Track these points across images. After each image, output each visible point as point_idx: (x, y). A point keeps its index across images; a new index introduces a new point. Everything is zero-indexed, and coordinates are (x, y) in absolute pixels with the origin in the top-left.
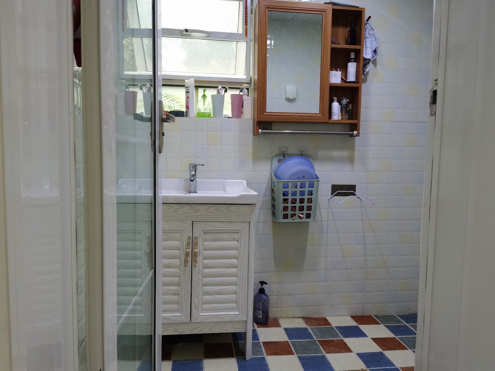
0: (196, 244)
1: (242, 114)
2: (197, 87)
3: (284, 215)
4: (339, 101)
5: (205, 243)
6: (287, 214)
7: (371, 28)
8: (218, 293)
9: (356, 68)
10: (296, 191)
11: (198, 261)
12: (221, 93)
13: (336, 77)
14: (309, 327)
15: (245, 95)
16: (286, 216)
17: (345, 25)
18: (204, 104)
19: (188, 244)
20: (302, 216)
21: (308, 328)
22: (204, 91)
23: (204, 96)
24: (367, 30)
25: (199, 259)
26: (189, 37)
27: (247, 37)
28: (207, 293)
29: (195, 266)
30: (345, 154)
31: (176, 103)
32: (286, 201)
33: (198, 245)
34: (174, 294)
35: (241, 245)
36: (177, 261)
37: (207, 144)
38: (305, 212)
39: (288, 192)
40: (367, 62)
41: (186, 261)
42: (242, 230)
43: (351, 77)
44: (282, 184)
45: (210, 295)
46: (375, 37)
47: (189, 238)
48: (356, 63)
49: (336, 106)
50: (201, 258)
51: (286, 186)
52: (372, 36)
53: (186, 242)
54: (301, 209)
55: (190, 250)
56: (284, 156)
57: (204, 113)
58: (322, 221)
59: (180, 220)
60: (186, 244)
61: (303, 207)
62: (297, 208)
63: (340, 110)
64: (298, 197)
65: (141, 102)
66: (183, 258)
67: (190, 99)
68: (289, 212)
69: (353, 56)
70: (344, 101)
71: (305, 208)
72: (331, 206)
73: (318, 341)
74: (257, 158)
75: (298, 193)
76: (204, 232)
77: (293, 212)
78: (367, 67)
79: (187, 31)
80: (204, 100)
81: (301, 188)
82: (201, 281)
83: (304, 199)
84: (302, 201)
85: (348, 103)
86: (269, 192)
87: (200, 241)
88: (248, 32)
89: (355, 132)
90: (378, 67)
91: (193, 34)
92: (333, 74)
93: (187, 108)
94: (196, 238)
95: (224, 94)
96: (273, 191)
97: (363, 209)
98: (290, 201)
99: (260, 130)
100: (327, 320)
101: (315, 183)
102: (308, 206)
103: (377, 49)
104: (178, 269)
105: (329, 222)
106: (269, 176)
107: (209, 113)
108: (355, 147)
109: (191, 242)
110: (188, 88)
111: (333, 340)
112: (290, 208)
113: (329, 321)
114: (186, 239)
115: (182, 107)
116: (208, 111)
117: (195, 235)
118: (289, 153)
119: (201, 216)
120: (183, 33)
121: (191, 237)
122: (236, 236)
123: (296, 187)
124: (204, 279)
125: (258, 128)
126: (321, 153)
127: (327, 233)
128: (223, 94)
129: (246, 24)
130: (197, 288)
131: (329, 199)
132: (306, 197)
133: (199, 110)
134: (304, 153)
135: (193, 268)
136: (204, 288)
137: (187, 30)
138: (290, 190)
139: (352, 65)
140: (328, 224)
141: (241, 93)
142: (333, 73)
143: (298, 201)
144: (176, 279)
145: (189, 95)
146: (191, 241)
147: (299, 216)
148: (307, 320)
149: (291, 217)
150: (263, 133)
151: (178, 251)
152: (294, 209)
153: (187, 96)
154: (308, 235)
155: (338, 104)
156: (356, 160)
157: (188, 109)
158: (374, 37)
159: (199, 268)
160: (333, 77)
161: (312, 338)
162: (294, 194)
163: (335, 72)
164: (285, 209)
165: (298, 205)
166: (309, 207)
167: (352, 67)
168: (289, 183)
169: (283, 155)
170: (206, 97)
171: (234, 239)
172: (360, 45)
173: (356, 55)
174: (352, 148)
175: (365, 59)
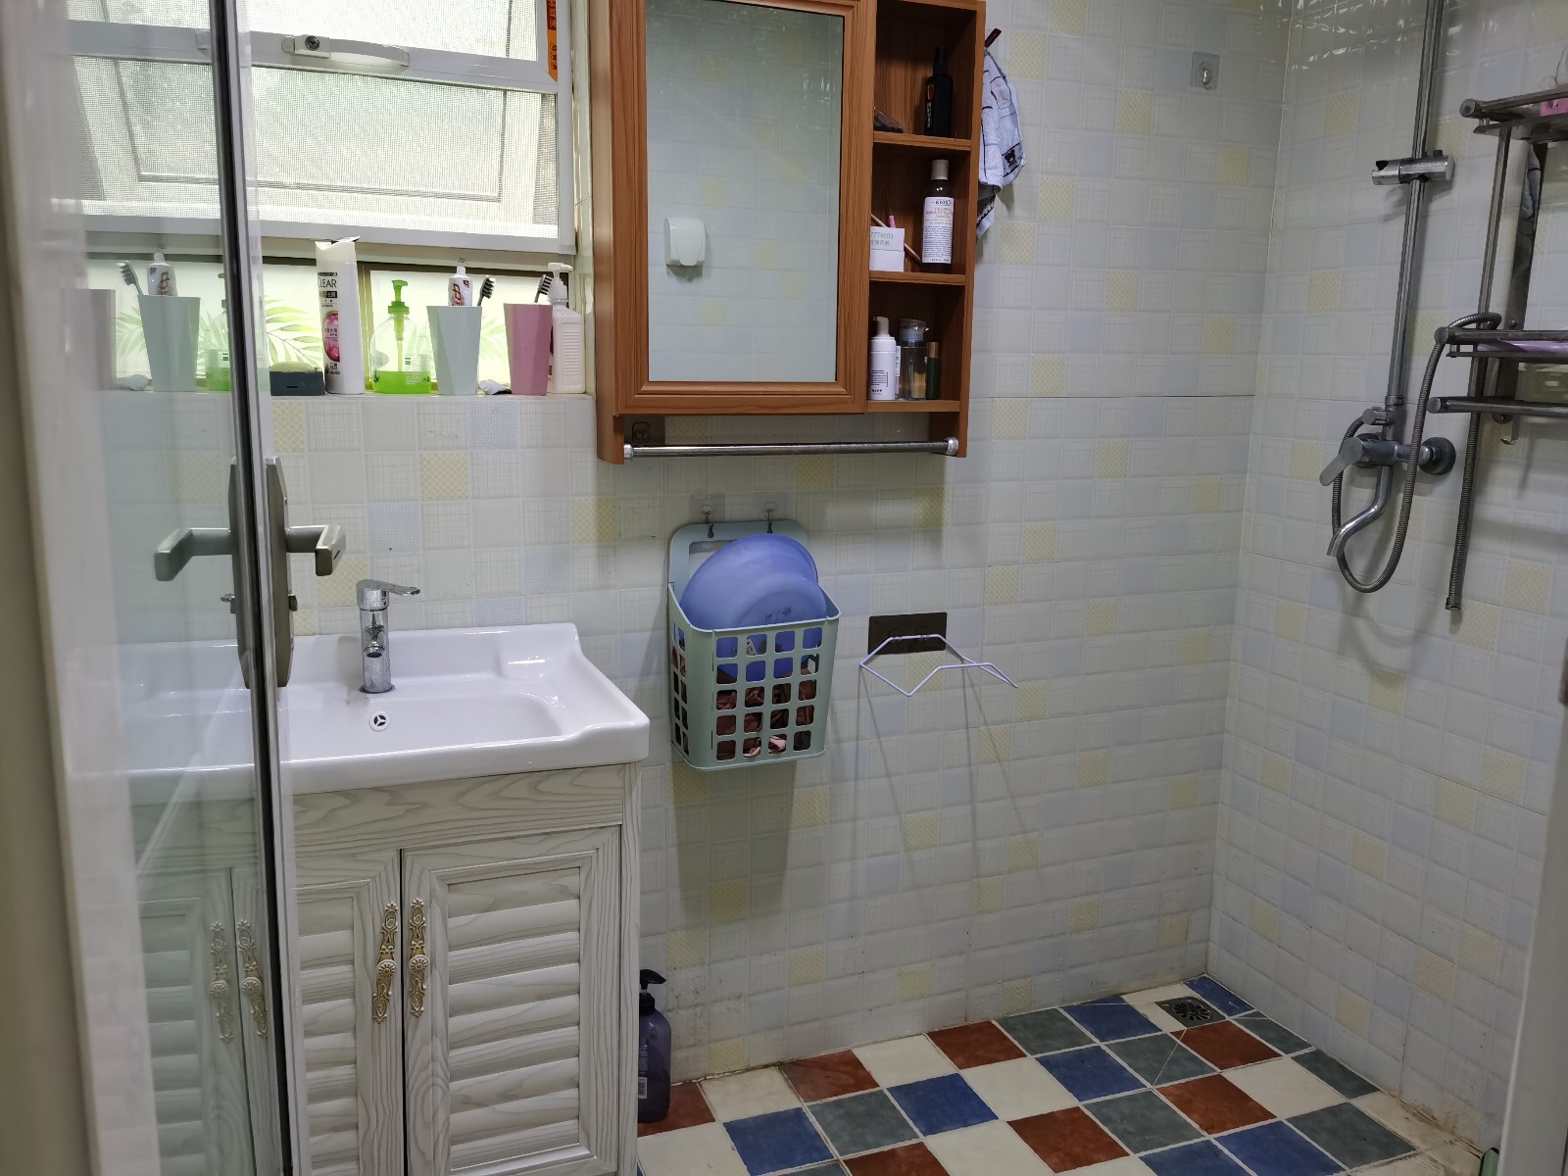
0: (418, 933)
1: (549, 376)
2: (365, 268)
3: (721, 746)
4: (896, 332)
5: (453, 922)
6: (733, 743)
7: (999, 70)
8: (507, 1096)
9: (951, 217)
10: (763, 663)
11: (428, 993)
12: (466, 301)
13: (887, 251)
14: (806, 1105)
15: (560, 303)
16: (726, 751)
17: (913, 59)
18: (400, 338)
19: (387, 938)
20: (780, 743)
21: (805, 1107)
22: (398, 287)
23: (398, 308)
24: (986, 79)
25: (432, 985)
26: (323, 67)
27: (555, 77)
28: (468, 1102)
29: (418, 1015)
30: (911, 510)
31: (282, 329)
32: (726, 698)
33: (427, 937)
34: (336, 1129)
35: (589, 912)
36: (342, 1007)
37: (423, 499)
38: (792, 728)
39: (735, 666)
40: (987, 195)
41: (380, 1002)
42: (594, 858)
43: (938, 250)
44: (714, 640)
45: (479, 1105)
46: (1012, 104)
47: (389, 914)
48: (952, 200)
49: (886, 347)
50: (438, 978)
51: (727, 647)
52: (1001, 102)
53: (378, 930)
54: (779, 720)
55: (393, 964)
56: (711, 530)
57: (400, 375)
58: (838, 741)
59: (350, 851)
60: (379, 937)
61: (785, 712)
62: (767, 720)
63: (899, 362)
64: (769, 683)
65: (131, 326)
66: (367, 993)
67: (342, 323)
68: (739, 736)
69: (941, 172)
70: (914, 334)
71: (792, 717)
72: (866, 689)
73: (844, 1161)
74: (612, 539)
75: (770, 669)
76: (449, 882)
77: (753, 734)
78: (985, 211)
79: (314, 43)
80: (399, 322)
81: (778, 649)
82: (443, 1063)
83: (789, 685)
84: (782, 693)
85: (927, 338)
86: (660, 659)
87: (433, 922)
88: (558, 57)
89: (951, 442)
90: (1018, 209)
91: (338, 57)
92: (879, 239)
93: (332, 353)
94: (418, 910)
95: (480, 304)
96: (673, 658)
97: (970, 691)
98: (741, 698)
99: (628, 447)
100: (857, 1064)
101: (826, 631)
102: (801, 710)
103: (1020, 149)
104: (350, 1034)
105: (860, 742)
106: (658, 602)
107: (420, 374)
108: (946, 487)
109: (398, 930)
110: (330, 278)
111: (893, 1151)
112: (740, 723)
113: (868, 1066)
114: (378, 921)
115: (306, 345)
116: (414, 368)
117: (412, 899)
118: (727, 518)
119: (435, 827)
120: (296, 52)
121: (398, 908)
122: (572, 881)
123: (762, 649)
124: (453, 1053)
125: (621, 439)
126: (836, 513)
127: (856, 779)
128: (475, 304)
129: (551, 26)
130: (426, 1092)
131: (861, 667)
132: (795, 679)
133: (381, 359)
134: (777, 515)
135: (410, 1021)
136: (455, 1085)
137: (312, 42)
138: (742, 660)
139: (940, 206)
140: (857, 749)
141: (544, 300)
142: (880, 232)
143: (768, 694)
144: (343, 1072)
145: (338, 304)
146: (398, 924)
147: (770, 743)
148: (798, 1071)
149: (746, 751)
150: (636, 455)
151: (347, 968)
152: (755, 724)
153: (330, 309)
154: (793, 793)
155: (892, 341)
156: (948, 530)
157: (337, 359)
158: (1008, 104)
159: (433, 1020)
160: (877, 247)
161: (824, 1153)
162: (756, 671)
163: (884, 229)
164: (726, 724)
165: (768, 708)
166: (805, 713)
167: (939, 212)
168: (738, 637)
169: (706, 528)
170: (406, 310)
171: (564, 893)
172: (967, 133)
173: (951, 172)
174: (934, 491)
175: (982, 187)
